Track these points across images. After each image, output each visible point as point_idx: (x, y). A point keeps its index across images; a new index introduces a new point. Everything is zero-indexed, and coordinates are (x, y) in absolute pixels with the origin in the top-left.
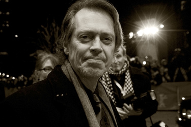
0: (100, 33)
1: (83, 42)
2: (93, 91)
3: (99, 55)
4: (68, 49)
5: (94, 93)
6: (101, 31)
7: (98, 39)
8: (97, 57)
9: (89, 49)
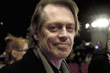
0: (66, 24)
1: (53, 32)
2: (59, 69)
3: (66, 41)
4: (38, 36)
5: (59, 70)
6: (67, 22)
7: (64, 28)
8: (64, 43)
9: (58, 36)
